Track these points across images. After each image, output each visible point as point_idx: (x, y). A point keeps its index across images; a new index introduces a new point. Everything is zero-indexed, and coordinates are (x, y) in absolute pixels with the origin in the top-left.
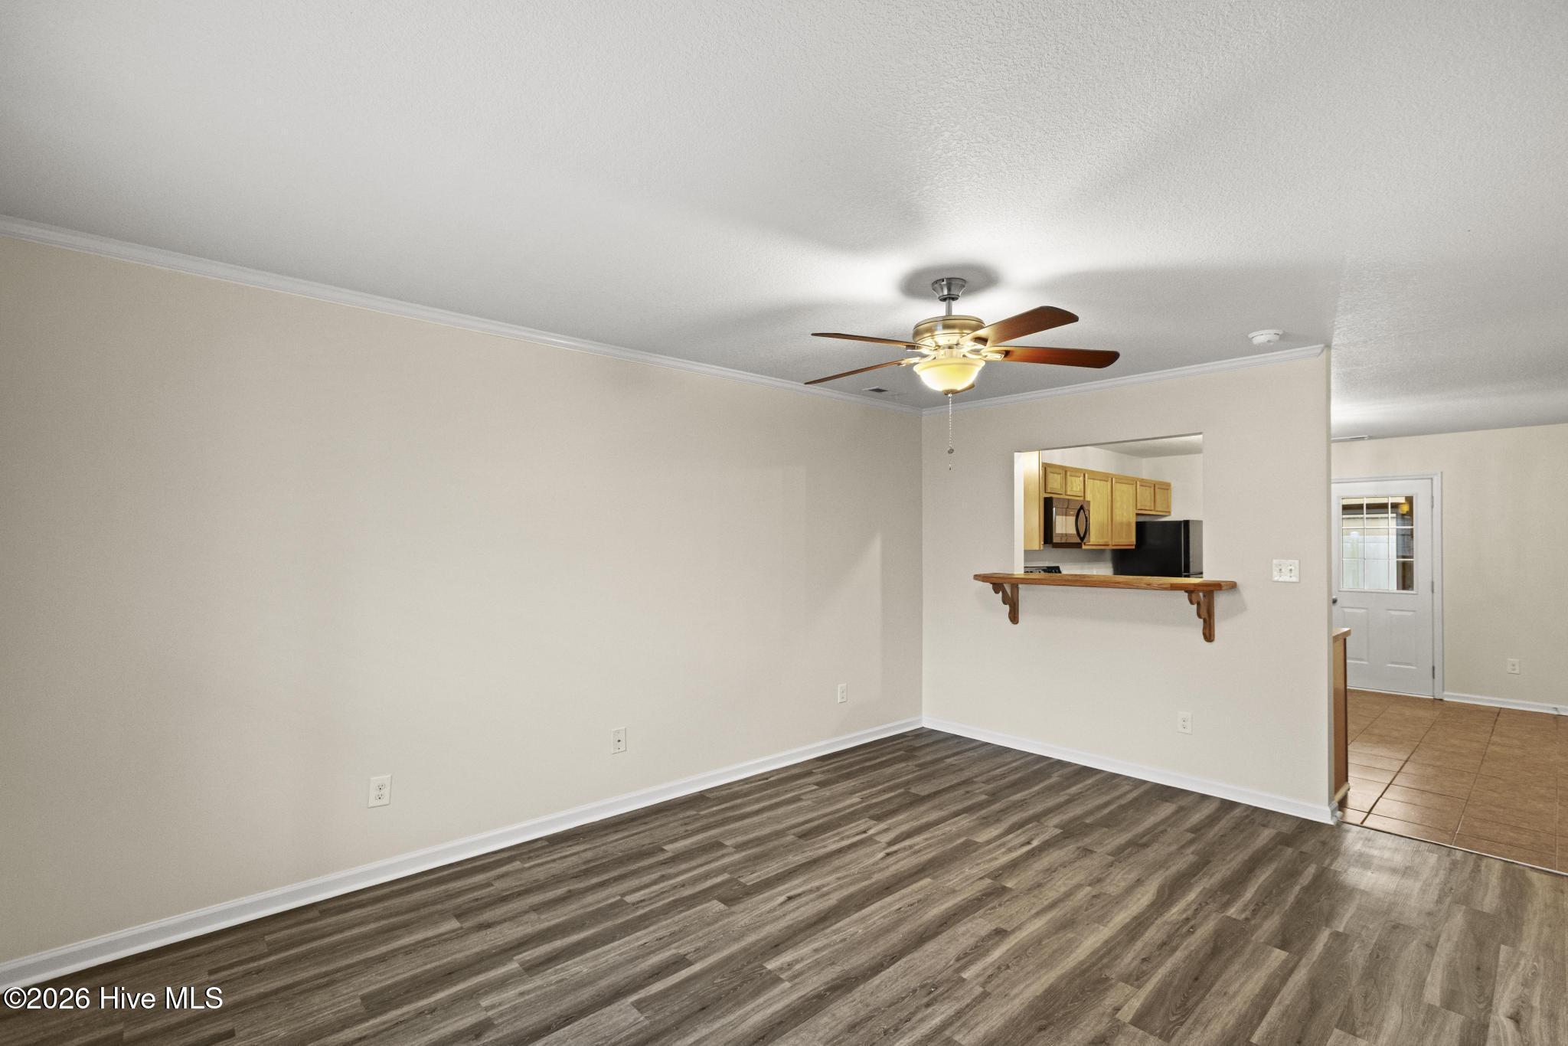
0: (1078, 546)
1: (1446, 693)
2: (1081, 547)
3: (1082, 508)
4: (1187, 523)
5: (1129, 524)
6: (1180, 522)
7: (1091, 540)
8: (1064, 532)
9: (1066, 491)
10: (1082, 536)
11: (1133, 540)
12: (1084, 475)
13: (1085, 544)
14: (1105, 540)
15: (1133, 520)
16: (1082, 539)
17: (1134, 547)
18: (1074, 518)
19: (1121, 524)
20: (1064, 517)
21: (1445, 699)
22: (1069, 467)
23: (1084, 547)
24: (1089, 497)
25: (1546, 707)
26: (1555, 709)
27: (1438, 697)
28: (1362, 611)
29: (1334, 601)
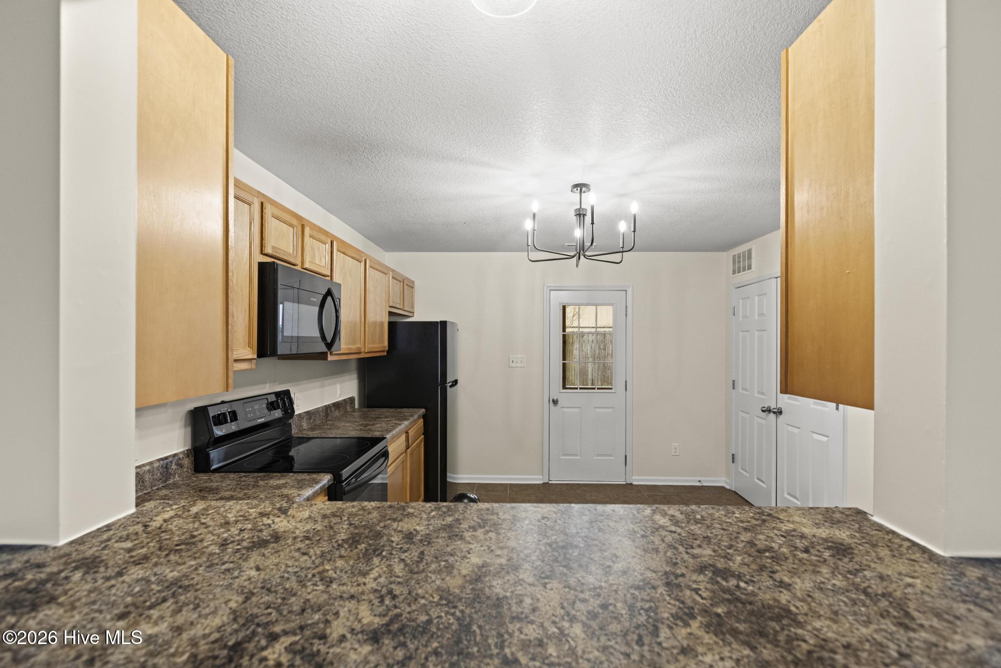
0: (322, 356)
1: (634, 478)
2: (326, 359)
3: (329, 293)
4: (444, 324)
5: (382, 324)
6: (436, 323)
7: (343, 346)
8: (295, 334)
9: (302, 263)
10: (329, 340)
11: (386, 343)
12: (332, 242)
13: (331, 354)
14: (358, 346)
15: (386, 319)
16: (329, 346)
17: (385, 354)
18: (317, 309)
19: (375, 323)
20: (296, 305)
21: (634, 483)
22: (308, 221)
23: (330, 358)
24: (337, 279)
25: (694, 481)
26: (700, 481)
27: (628, 482)
28: (577, 410)
29: (555, 402)
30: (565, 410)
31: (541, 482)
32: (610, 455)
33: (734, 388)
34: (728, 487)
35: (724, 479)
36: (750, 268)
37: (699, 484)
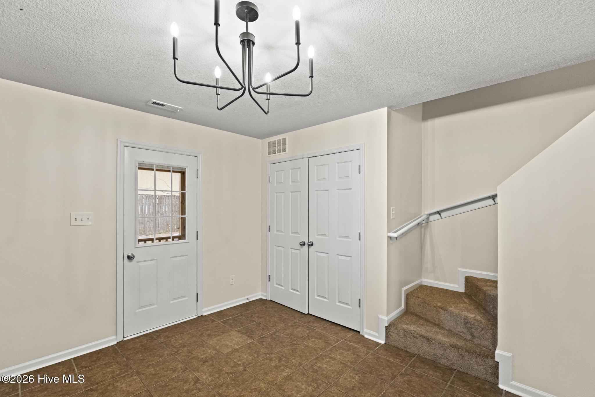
1: (204, 310)
21: (204, 314)
25: (244, 300)
26: (247, 299)
27: (200, 315)
28: (153, 262)
29: (130, 258)
30: (141, 264)
31: (115, 343)
32: (184, 297)
33: (269, 231)
34: (265, 298)
35: (260, 293)
36: (284, 150)
37: (247, 301)
